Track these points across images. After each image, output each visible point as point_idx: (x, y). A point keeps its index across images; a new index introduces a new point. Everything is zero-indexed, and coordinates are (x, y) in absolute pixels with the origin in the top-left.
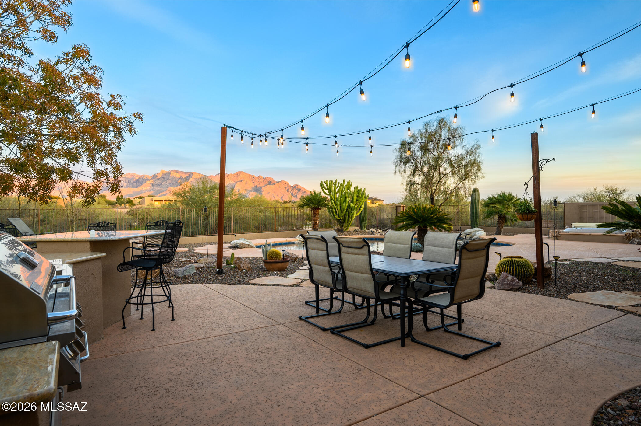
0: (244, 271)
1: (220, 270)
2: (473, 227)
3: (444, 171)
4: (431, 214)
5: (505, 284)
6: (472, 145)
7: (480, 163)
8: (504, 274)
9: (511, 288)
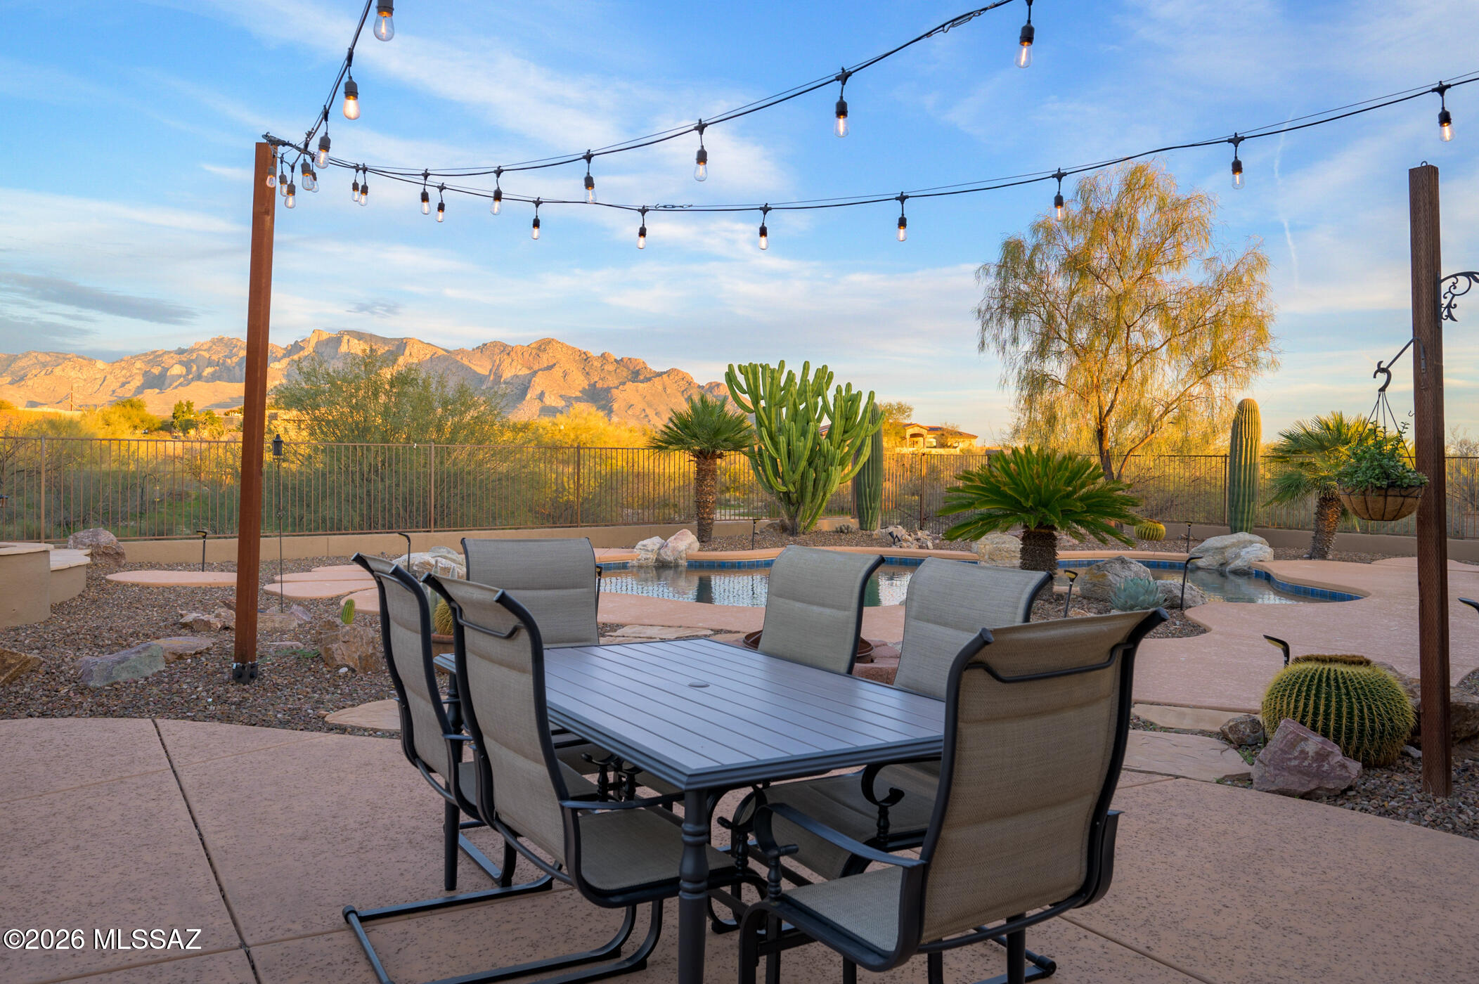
0: (344, 670)
1: (243, 667)
2: (1234, 530)
3: (1142, 343)
4: (1068, 483)
5: (1289, 769)
6: (1239, 256)
7: (1263, 317)
8: (1289, 725)
9: (1312, 786)
